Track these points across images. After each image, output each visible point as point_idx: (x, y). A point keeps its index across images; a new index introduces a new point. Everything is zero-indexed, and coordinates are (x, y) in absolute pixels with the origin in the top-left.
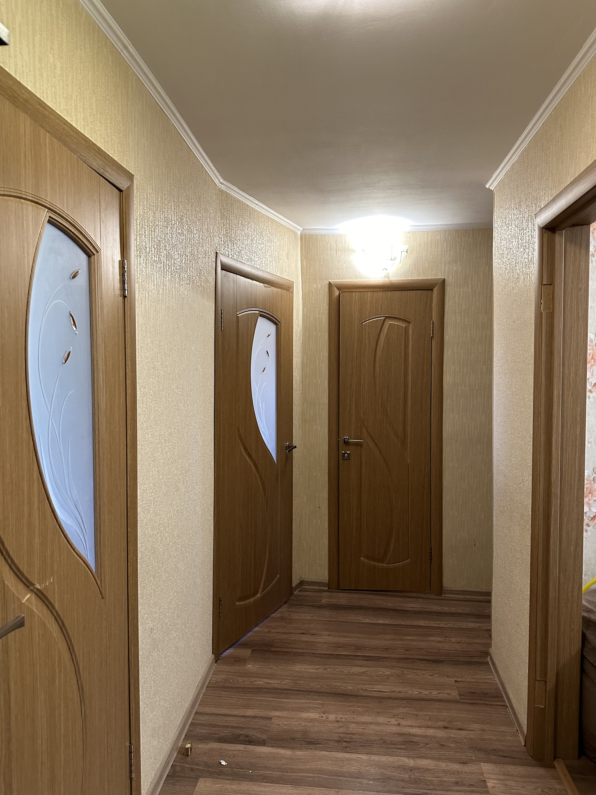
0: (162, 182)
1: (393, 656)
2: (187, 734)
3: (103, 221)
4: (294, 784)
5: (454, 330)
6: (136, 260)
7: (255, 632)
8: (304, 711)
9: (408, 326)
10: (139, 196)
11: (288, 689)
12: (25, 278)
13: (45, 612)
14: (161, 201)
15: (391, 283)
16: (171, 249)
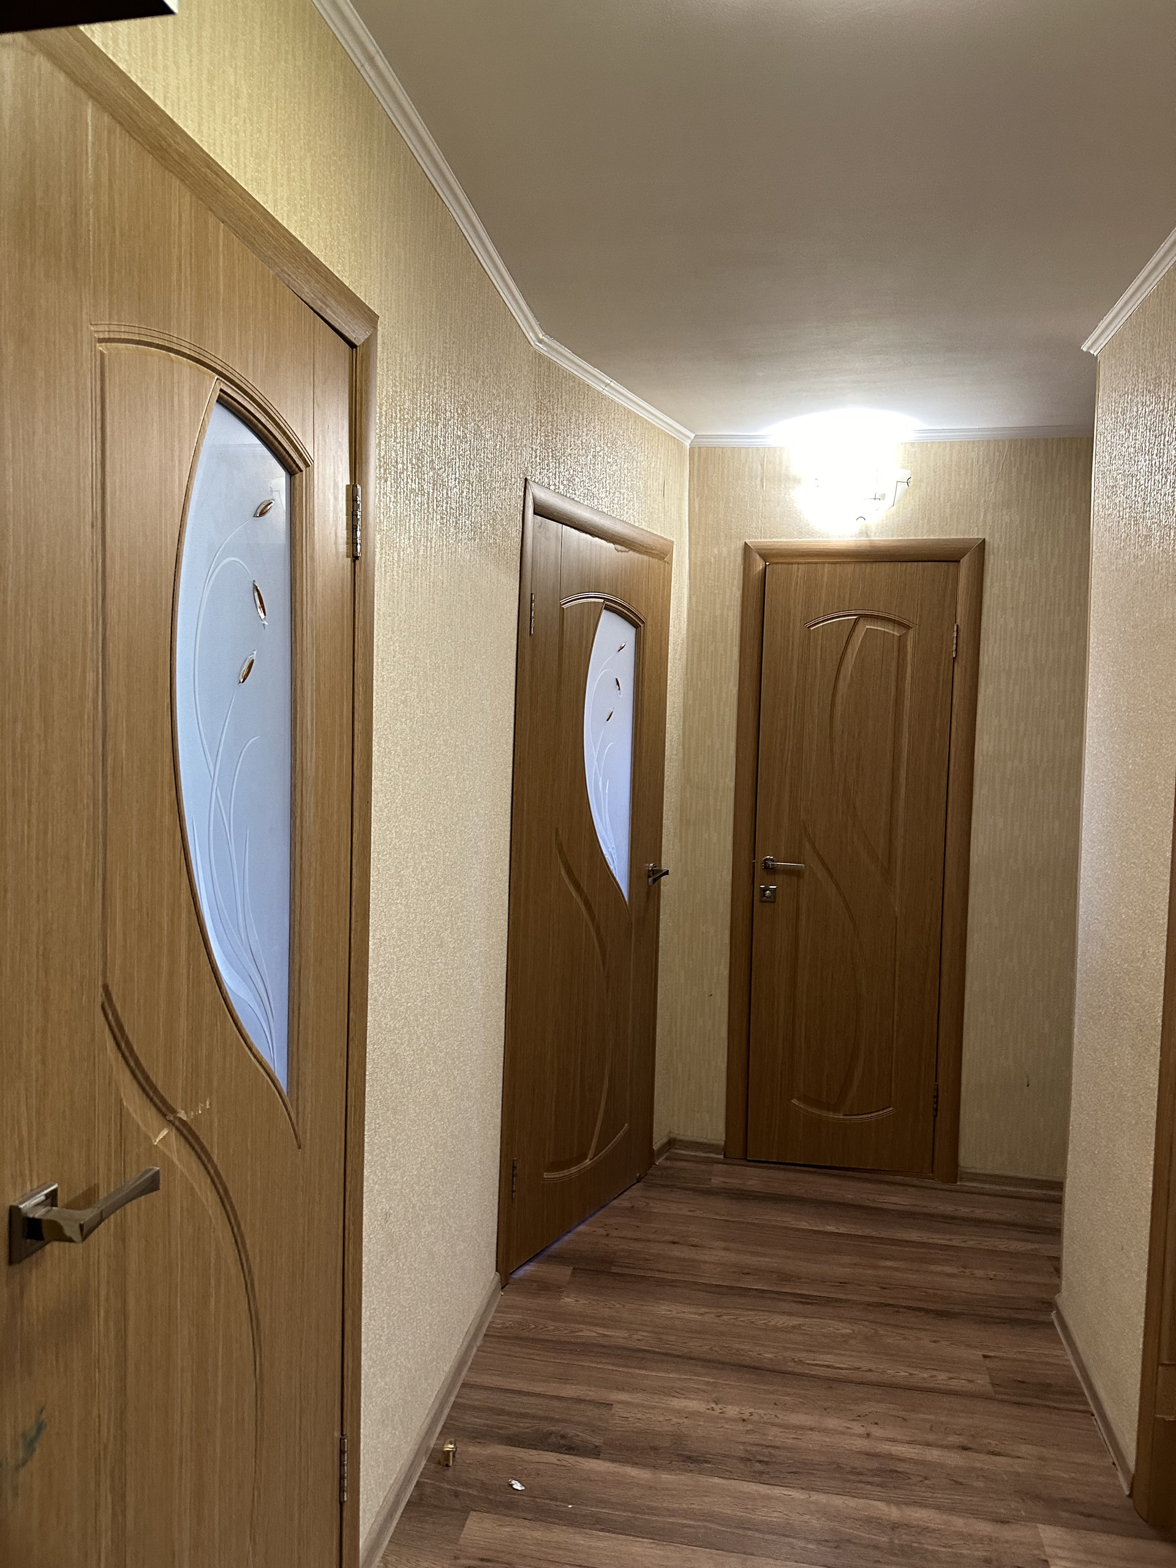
0: (430, 334)
1: (855, 1297)
2: (447, 1425)
3: (318, 405)
4: (658, 1538)
5: (1000, 644)
6: (378, 486)
7: (579, 1234)
8: (676, 1394)
9: (905, 635)
10: (387, 359)
11: (645, 1351)
12: (173, 510)
13: (194, 1166)
14: (426, 371)
15: (871, 547)
16: (442, 468)
